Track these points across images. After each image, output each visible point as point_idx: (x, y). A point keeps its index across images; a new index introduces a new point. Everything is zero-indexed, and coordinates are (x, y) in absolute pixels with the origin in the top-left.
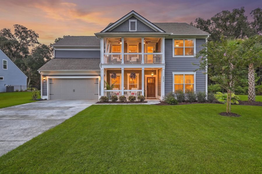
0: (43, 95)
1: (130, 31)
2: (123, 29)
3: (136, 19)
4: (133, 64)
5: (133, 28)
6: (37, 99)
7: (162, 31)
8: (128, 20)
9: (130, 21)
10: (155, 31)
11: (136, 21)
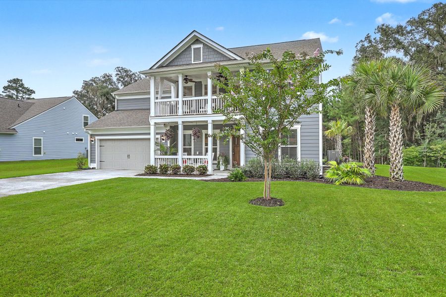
0: (91, 163)
1: (193, 63)
2: (183, 60)
3: (201, 43)
4: (196, 115)
5: (197, 57)
6: (84, 167)
7: (239, 58)
8: (190, 46)
9: (193, 47)
10: (230, 60)
11: (201, 46)
